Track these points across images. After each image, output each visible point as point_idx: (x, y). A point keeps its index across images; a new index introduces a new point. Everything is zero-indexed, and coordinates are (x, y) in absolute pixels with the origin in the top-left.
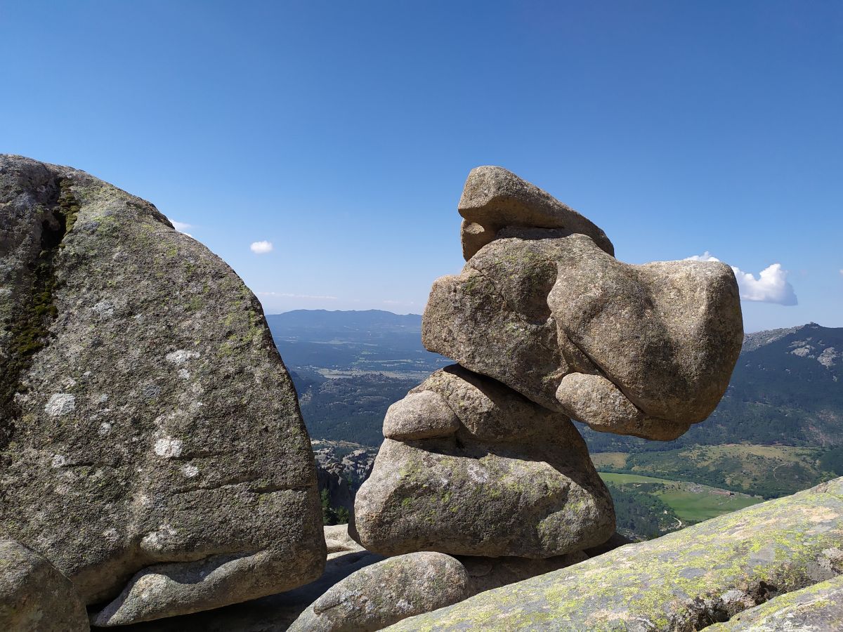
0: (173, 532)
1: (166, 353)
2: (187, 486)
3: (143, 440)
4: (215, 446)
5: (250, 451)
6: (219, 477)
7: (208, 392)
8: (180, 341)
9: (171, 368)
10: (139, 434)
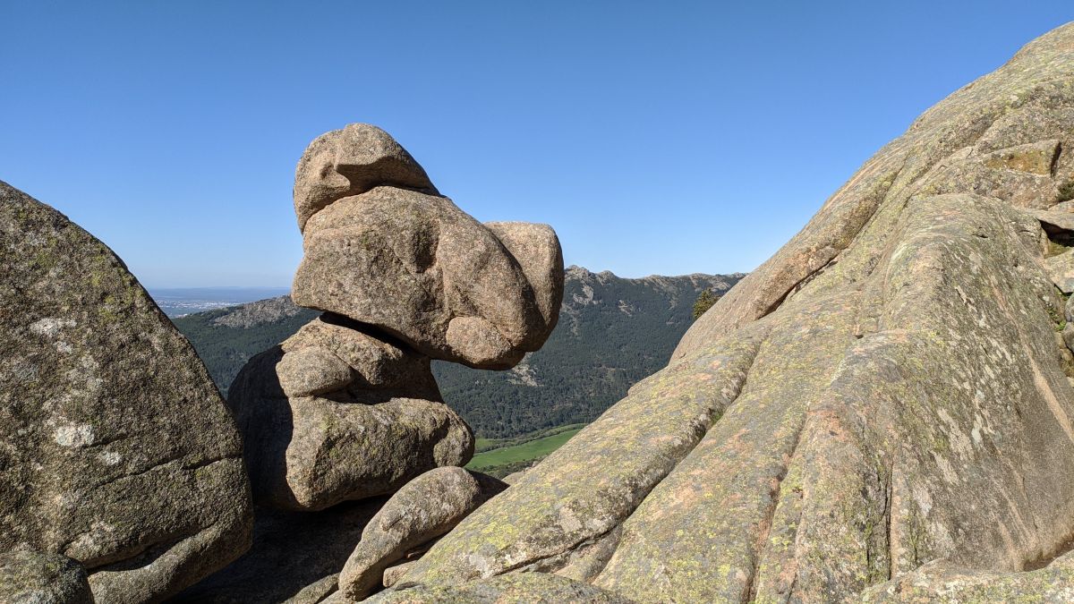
0: (109, 529)
1: (28, 324)
2: (112, 474)
3: (34, 431)
4: (133, 427)
5: (174, 427)
6: (146, 459)
7: (104, 366)
8: (41, 308)
9: (42, 340)
10: (25, 426)
